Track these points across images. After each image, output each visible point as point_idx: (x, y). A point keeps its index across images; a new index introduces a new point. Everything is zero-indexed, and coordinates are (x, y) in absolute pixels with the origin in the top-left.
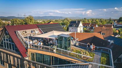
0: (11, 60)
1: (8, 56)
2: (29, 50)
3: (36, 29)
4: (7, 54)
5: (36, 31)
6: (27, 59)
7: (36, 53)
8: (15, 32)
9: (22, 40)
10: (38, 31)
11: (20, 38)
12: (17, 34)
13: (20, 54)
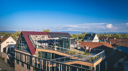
0: (24, 58)
1: (22, 54)
2: (37, 49)
3: (46, 35)
4: (21, 53)
5: (45, 37)
6: (35, 56)
7: (42, 52)
8: (29, 36)
9: (32, 42)
10: (47, 37)
11: (32, 41)
12: (30, 38)
13: (30, 53)
